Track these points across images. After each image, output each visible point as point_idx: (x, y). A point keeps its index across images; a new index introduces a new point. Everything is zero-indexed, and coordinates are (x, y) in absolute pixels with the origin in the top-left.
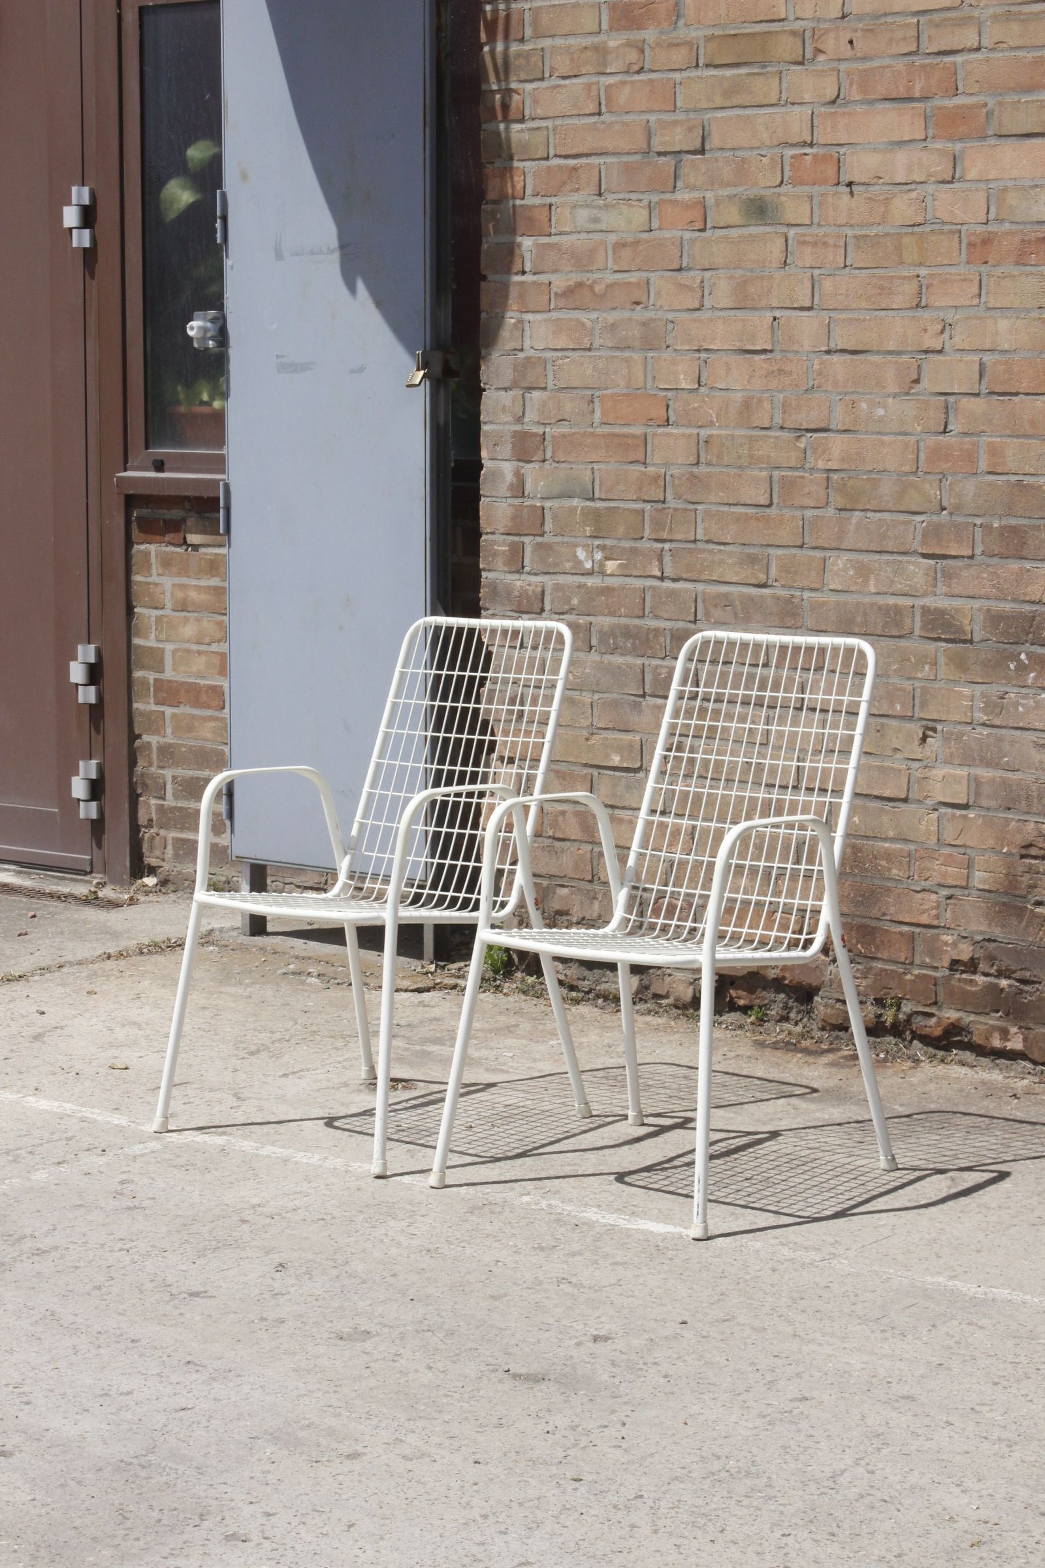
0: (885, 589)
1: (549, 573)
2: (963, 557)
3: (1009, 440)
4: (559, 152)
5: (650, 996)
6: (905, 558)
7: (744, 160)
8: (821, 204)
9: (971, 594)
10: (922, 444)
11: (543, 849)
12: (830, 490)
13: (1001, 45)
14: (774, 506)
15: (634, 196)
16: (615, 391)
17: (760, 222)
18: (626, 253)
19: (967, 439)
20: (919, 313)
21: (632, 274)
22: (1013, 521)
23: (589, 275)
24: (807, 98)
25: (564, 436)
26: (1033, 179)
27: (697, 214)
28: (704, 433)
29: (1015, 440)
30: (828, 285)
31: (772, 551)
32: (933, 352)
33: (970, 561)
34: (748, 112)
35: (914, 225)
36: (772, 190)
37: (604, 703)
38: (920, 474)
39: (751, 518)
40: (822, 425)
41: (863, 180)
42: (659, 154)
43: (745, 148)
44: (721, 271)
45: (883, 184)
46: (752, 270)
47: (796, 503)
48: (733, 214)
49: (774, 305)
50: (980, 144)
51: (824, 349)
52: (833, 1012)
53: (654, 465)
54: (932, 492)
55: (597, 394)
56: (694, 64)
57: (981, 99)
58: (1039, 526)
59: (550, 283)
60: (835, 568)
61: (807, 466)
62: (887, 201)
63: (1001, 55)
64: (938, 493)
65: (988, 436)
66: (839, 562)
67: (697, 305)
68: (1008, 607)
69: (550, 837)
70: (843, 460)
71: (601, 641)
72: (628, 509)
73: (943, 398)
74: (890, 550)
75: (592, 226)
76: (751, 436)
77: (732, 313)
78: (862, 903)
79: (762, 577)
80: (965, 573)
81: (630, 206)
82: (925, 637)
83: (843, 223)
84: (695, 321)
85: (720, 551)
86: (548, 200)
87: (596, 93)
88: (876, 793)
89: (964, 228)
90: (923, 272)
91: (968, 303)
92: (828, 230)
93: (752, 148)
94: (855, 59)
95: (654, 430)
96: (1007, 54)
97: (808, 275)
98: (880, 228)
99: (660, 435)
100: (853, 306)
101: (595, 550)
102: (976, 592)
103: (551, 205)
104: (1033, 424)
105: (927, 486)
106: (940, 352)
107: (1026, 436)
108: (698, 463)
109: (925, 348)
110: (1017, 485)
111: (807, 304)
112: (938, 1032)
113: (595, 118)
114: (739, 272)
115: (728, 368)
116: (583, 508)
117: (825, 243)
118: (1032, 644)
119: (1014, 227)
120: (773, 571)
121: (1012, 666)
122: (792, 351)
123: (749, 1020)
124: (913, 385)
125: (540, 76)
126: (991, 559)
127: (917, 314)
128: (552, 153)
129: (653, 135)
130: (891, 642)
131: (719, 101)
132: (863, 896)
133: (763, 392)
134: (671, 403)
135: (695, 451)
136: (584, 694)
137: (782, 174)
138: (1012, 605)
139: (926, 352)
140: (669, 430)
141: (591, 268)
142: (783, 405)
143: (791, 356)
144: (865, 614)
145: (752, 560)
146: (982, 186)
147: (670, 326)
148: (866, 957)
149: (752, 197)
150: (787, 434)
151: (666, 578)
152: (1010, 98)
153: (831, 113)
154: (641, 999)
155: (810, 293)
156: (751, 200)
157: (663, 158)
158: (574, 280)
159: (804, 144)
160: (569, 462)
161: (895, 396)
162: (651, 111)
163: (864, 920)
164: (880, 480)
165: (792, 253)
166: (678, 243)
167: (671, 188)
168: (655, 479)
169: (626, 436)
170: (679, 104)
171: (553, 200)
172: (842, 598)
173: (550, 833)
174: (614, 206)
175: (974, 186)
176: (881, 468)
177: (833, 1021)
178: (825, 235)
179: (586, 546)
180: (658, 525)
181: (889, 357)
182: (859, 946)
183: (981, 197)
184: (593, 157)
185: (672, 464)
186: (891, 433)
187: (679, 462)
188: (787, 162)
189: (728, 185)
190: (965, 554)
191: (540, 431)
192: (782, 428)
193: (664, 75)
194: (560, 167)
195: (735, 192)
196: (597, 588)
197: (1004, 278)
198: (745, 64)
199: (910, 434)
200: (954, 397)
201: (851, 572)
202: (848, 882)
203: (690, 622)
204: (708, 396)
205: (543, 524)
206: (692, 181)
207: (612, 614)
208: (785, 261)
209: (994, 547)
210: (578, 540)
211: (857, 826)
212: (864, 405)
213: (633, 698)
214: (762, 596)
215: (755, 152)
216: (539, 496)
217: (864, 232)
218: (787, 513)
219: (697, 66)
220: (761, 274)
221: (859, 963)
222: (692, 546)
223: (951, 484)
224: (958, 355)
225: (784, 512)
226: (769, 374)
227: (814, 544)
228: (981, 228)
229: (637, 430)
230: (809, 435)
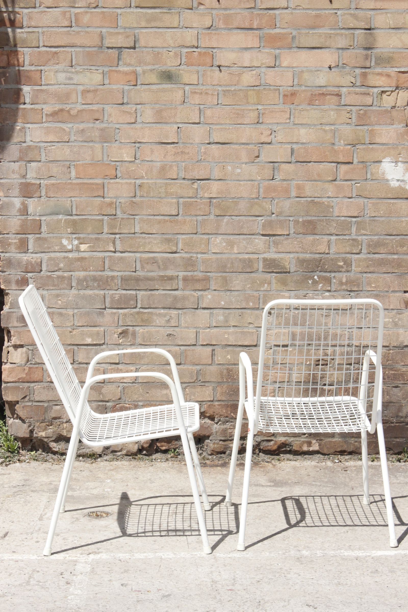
0: (243, 251)
1: (45, 252)
2: (284, 235)
3: (307, 182)
4: (46, 44)
5: (109, 452)
6: (253, 237)
7: (158, 53)
8: (203, 75)
9: (288, 251)
10: (261, 185)
11: (44, 388)
12: (211, 207)
13: (299, 7)
14: (180, 215)
15: (93, 68)
16: (84, 162)
17: (168, 82)
18: (90, 95)
19: (285, 182)
20: (258, 126)
21: (94, 105)
22: (309, 218)
23: (66, 105)
24: (195, 25)
25: (53, 184)
26: (316, 67)
27: (132, 78)
28: (138, 182)
29: (309, 182)
30: (209, 113)
31: (179, 236)
32: (266, 143)
33: (287, 237)
34: (160, 30)
35: (254, 86)
36: (175, 68)
37: (81, 314)
38: (260, 198)
39: (167, 221)
40: (207, 177)
41: (226, 65)
42: (108, 48)
43: (159, 47)
44: (147, 105)
45: (237, 67)
46: (165, 105)
47: (193, 213)
48: (153, 78)
49: (178, 121)
50: (289, 51)
51: (207, 142)
52: (218, 446)
53: (109, 197)
54: (267, 206)
55: (73, 163)
56: (129, 6)
57: (289, 31)
58: (323, 220)
59: (42, 109)
60: (216, 243)
61: (199, 196)
62: (240, 75)
63: (298, 11)
64: (270, 207)
65: (296, 181)
66: (217, 240)
67: (133, 121)
68: (308, 256)
69: (48, 382)
70: (218, 193)
71: (78, 284)
72: (93, 219)
73: (272, 164)
74: (245, 233)
75: (68, 82)
76: (166, 183)
77: (154, 125)
78: (233, 394)
79: (174, 249)
80: (285, 242)
81: (91, 72)
82: (265, 272)
83: (216, 84)
84: (132, 128)
85: (149, 238)
86: (39, 68)
87: (69, 16)
88: (240, 344)
89: (281, 88)
90: (260, 107)
91: (284, 121)
92: (208, 87)
93: (163, 47)
94: (220, 9)
95: (108, 181)
96: (302, 11)
97: (197, 107)
98: (236, 87)
99: (112, 183)
100: (223, 122)
101: (74, 240)
102: (291, 250)
103: (41, 70)
104: (319, 175)
105: (264, 204)
106: (269, 143)
107: (315, 181)
108: (135, 196)
109: (262, 142)
110: (311, 202)
111: (197, 121)
112: (275, 447)
113: (69, 29)
114: (158, 106)
115: (152, 151)
116: (65, 220)
117: (207, 93)
118: (320, 272)
119: (307, 88)
120: (180, 246)
121: (310, 282)
122: (189, 143)
123: (169, 456)
124: (256, 158)
125: (34, 6)
126: (298, 235)
127: (257, 126)
128: (41, 44)
129: (104, 39)
130: (246, 275)
131: (143, 24)
132: (234, 391)
133: (173, 162)
134: (118, 168)
135: (134, 191)
136: (68, 310)
137: (181, 60)
138: (310, 255)
139: (262, 143)
140: (117, 180)
141: (67, 102)
142: (184, 168)
143: (189, 145)
144: (232, 263)
145: (168, 241)
146: (291, 70)
147: (118, 131)
149: (164, 70)
150: (187, 182)
151: (117, 251)
152: (304, 31)
153: (208, 33)
154: (105, 454)
155: (199, 116)
156: (163, 72)
157: (111, 50)
158: (58, 108)
159: (193, 47)
160: (56, 197)
161: (246, 163)
162: (103, 27)
164: (239, 202)
165: (188, 98)
166: (121, 91)
167: (116, 65)
168: (110, 204)
169: (93, 184)
170: (119, 24)
171: (42, 68)
172: (219, 256)
173: (49, 380)
174: (81, 72)
175: (286, 69)
176: (239, 196)
177: (218, 450)
178: (206, 90)
179: (68, 238)
180: (111, 226)
181: (243, 146)
182: (232, 414)
183: (290, 75)
184: (67, 48)
185: (120, 197)
186: (244, 180)
187: (124, 196)
188: (184, 55)
189: (149, 64)
190: (285, 234)
191: (38, 182)
192: (184, 179)
193: (111, 10)
194: (47, 52)
195: (154, 68)
196: (75, 258)
197: (303, 110)
198: (159, 7)
199: (255, 181)
200: (278, 164)
201: (224, 244)
202: (225, 386)
203: (133, 272)
204: (140, 164)
205: (40, 228)
206: (128, 61)
207: (86, 270)
208: (184, 101)
209: (300, 230)
210: (63, 235)
212: (229, 168)
213: (99, 310)
214: (174, 257)
215: (165, 50)
216: (38, 214)
217: (227, 89)
218: (188, 218)
219: (130, 7)
220: (170, 107)
221: (232, 422)
222: (133, 235)
223: (277, 203)
224: (279, 145)
225: (186, 218)
226: (176, 154)
227: (203, 232)
228: (290, 89)
229: (99, 181)
230: (199, 182)
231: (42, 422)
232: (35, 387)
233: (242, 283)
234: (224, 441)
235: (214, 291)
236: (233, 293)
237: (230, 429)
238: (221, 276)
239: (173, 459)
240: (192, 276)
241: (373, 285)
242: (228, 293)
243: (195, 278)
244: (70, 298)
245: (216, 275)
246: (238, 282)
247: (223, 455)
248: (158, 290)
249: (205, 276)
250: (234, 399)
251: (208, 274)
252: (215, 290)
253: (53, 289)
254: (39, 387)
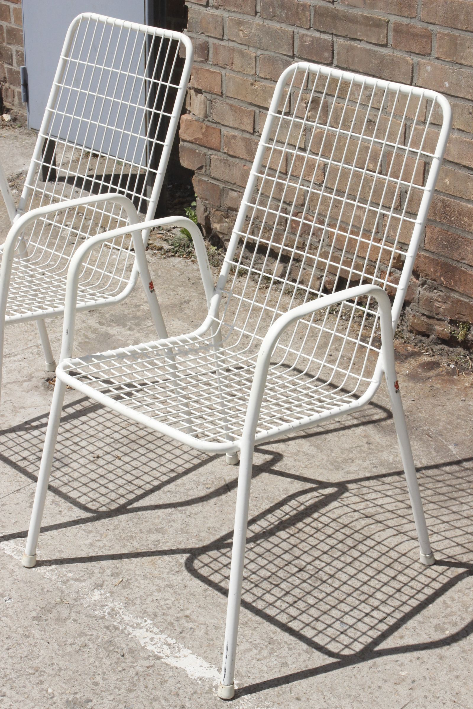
11: (221, 161)
37: (264, 58)
52: (419, 322)
69: (225, 153)
71: (263, 9)
78: (447, 247)
88: (464, 163)
132: (448, 241)
136: (251, 49)
144: (468, 13)
148: (446, 287)
163: (448, 260)
173: (225, 151)
177: (419, 329)
182: (442, 279)
202: (437, 229)
211: (447, 186)
213: (285, 57)
221: (441, 291)
231: (217, 210)
232: (212, 157)
234: (429, 317)
235: (437, 61)
236: (464, 70)
237: (437, 300)
238: (449, 35)
240: (407, 25)
242: (457, 68)
243: (411, 30)
244: (253, 31)
245: (442, 31)
247: (424, 339)
248: (361, 40)
249: (426, 29)
250: (447, 255)
251: (431, 27)
252: (438, 58)
253: (234, 12)
254: (216, 157)
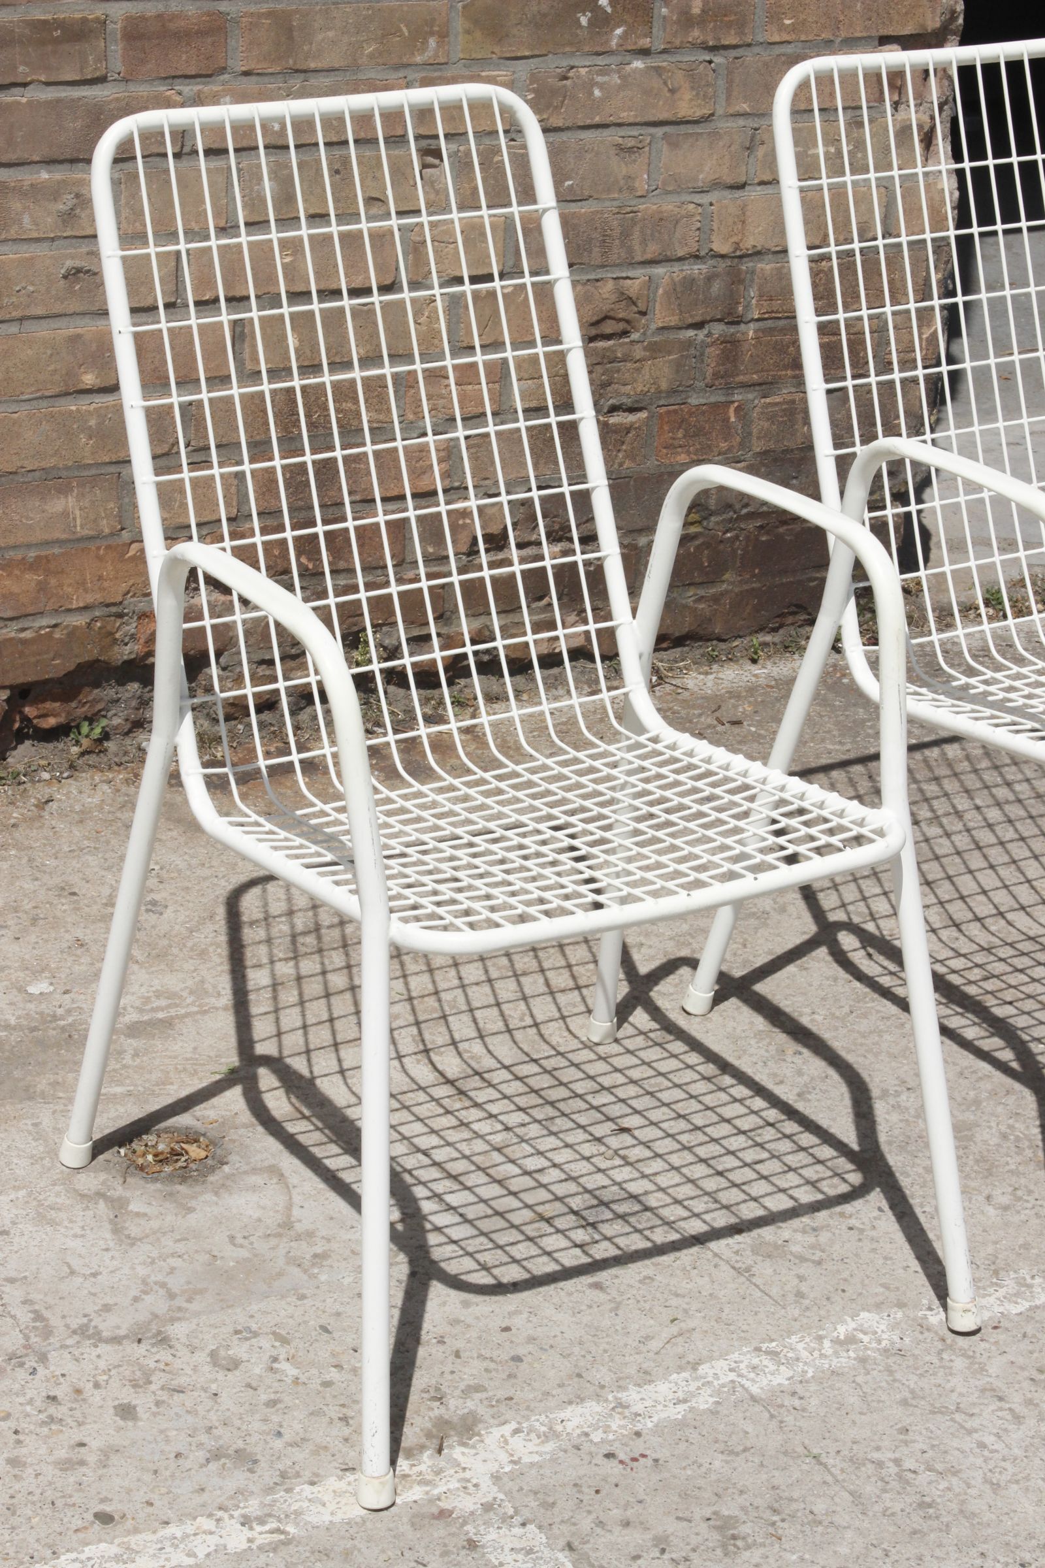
88: (335, 285)
121: (584, 21)
123: (75, 750)
130: (364, 5)
233: (345, 39)
235: (245, 79)
236: (315, 81)
238: (267, 14)
239: (92, 759)
240: (160, 16)
241: (787, 22)
242: (296, 82)
243: (172, 26)
245: (253, 8)
246: (331, 34)
248: (25, 85)
249: (209, 14)
251: (224, 6)
252: (246, 74)
